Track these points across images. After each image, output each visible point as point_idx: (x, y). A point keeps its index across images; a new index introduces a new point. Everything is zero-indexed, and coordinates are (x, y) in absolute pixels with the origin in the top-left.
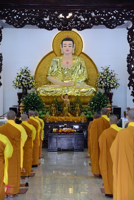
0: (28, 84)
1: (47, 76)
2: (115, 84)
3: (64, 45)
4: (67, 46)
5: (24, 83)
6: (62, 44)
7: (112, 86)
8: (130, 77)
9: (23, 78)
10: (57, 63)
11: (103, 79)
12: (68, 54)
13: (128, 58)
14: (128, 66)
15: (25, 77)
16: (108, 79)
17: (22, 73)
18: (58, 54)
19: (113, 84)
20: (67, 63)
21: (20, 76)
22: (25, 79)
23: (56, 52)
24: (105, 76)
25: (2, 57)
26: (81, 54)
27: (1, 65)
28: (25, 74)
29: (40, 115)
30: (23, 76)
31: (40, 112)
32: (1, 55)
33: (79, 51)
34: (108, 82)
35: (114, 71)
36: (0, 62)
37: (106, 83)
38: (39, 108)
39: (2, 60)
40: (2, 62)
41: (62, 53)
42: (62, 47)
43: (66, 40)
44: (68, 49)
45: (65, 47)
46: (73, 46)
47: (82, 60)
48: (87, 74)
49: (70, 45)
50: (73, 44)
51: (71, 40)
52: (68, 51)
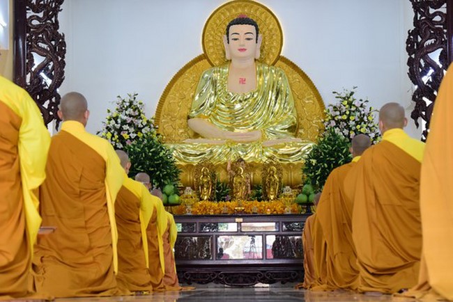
0: (137, 138)
1: (189, 118)
2: (372, 135)
3: (231, 37)
4: (242, 37)
5: (125, 135)
6: (228, 34)
8: (417, 92)
9: (124, 122)
10: (214, 83)
11: (338, 122)
12: (243, 59)
13: (408, 41)
14: (410, 62)
15: (129, 120)
16: (352, 123)
17: (121, 110)
20: (243, 81)
21: (116, 119)
22: (130, 125)
23: (212, 58)
24: (345, 113)
25: (63, 44)
26: (279, 62)
27: (63, 64)
28: (130, 111)
29: (168, 196)
30: (125, 118)
31: (169, 188)
32: (63, 39)
33: (273, 54)
34: (354, 128)
35: (367, 101)
36: (60, 59)
37: (346, 132)
38: (165, 179)
39: (64, 51)
40: (63, 57)
41: (228, 57)
42: (228, 43)
43: (238, 24)
44: (243, 45)
45: (236, 39)
46: (257, 40)
47: (281, 75)
48: (295, 111)
49: (249, 36)
50: (257, 33)
51: (252, 23)
52: (242, 50)
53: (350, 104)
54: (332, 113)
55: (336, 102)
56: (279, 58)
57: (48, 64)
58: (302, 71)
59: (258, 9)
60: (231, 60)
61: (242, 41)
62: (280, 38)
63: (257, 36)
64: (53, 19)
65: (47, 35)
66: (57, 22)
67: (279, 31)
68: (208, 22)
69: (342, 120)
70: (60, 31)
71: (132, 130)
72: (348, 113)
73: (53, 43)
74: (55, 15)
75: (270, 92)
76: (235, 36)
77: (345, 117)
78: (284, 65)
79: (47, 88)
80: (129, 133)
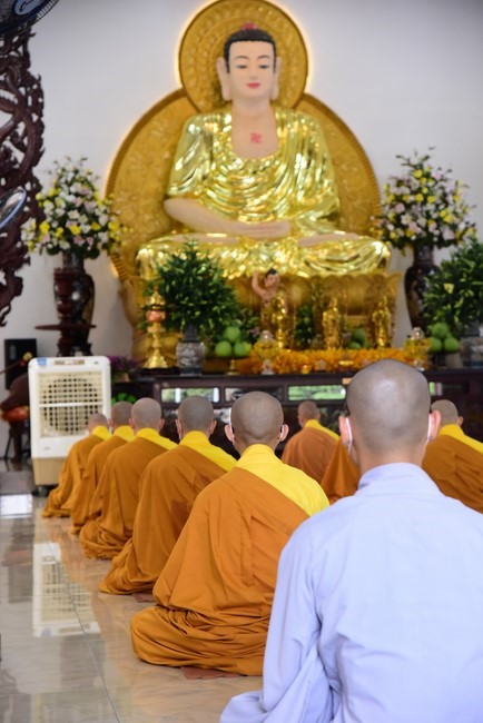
0: (92, 233)
1: (167, 197)
2: (462, 226)
3: (234, 62)
5: (75, 230)
6: (227, 56)
7: (448, 235)
9: (70, 207)
10: (209, 139)
11: (408, 206)
12: (253, 101)
15: (79, 201)
16: (431, 207)
18: (201, 104)
19: (454, 227)
20: (256, 138)
22: (81, 209)
23: (194, 95)
24: (419, 191)
25: (39, 93)
26: (304, 104)
27: (40, 127)
28: (76, 187)
29: (233, 344)
30: (71, 198)
31: (232, 332)
32: (39, 85)
33: (293, 89)
34: (435, 216)
35: (450, 171)
36: (35, 118)
37: (422, 221)
38: (224, 318)
39: (42, 105)
40: (41, 115)
41: (226, 95)
42: (228, 71)
43: (245, 39)
44: (256, 77)
45: (243, 67)
46: (275, 66)
47: (314, 129)
48: (335, 187)
49: (264, 62)
50: (275, 55)
51: (269, 39)
52: (254, 86)
53: (427, 176)
54: (394, 190)
55: (402, 172)
56: (304, 97)
57: (15, 126)
59: (266, 13)
60: (231, 101)
61: (254, 70)
62: (303, 63)
63: (275, 61)
64: (21, 49)
65: (12, 77)
66: (26, 55)
67: (301, 51)
68: (186, 33)
69: (415, 203)
70: (34, 70)
71: (84, 219)
72: (425, 191)
73: (22, 90)
74: (24, 42)
75: (299, 155)
76: (243, 62)
77: (419, 198)
78: (311, 108)
79: (17, 166)
80: (79, 225)
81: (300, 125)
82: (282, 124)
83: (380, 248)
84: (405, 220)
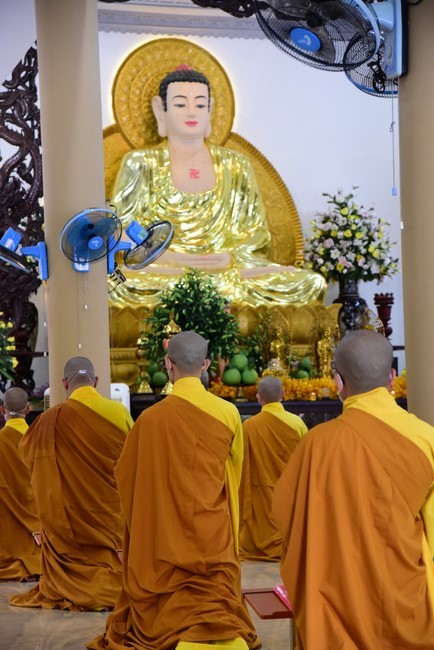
2: (387, 262)
3: (171, 101)
4: (192, 103)
6: (164, 96)
7: (375, 269)
10: (148, 174)
11: (337, 241)
12: (190, 138)
16: (359, 243)
18: (134, 139)
19: (380, 262)
20: (194, 174)
23: (127, 130)
24: (347, 227)
26: (231, 142)
29: (242, 371)
31: (240, 360)
34: (363, 251)
35: (372, 209)
37: (351, 256)
41: (162, 132)
42: (165, 110)
43: (184, 80)
44: (193, 116)
45: (181, 106)
46: (209, 106)
48: (266, 222)
49: (200, 101)
50: (209, 96)
51: (204, 81)
52: (192, 124)
53: (354, 213)
54: (321, 226)
55: (328, 209)
56: (231, 135)
57: (23, 158)
58: (265, 159)
59: (195, 55)
60: (166, 138)
61: (192, 109)
62: (230, 104)
63: (209, 101)
64: (27, 84)
65: (20, 111)
66: (33, 89)
67: (228, 92)
68: (119, 71)
69: (343, 238)
70: (40, 105)
72: (353, 227)
73: (29, 123)
74: (31, 77)
75: (233, 191)
76: (181, 101)
77: (348, 234)
78: (238, 146)
79: (24, 196)
81: (234, 163)
82: (218, 160)
83: (319, 281)
84: (335, 254)
